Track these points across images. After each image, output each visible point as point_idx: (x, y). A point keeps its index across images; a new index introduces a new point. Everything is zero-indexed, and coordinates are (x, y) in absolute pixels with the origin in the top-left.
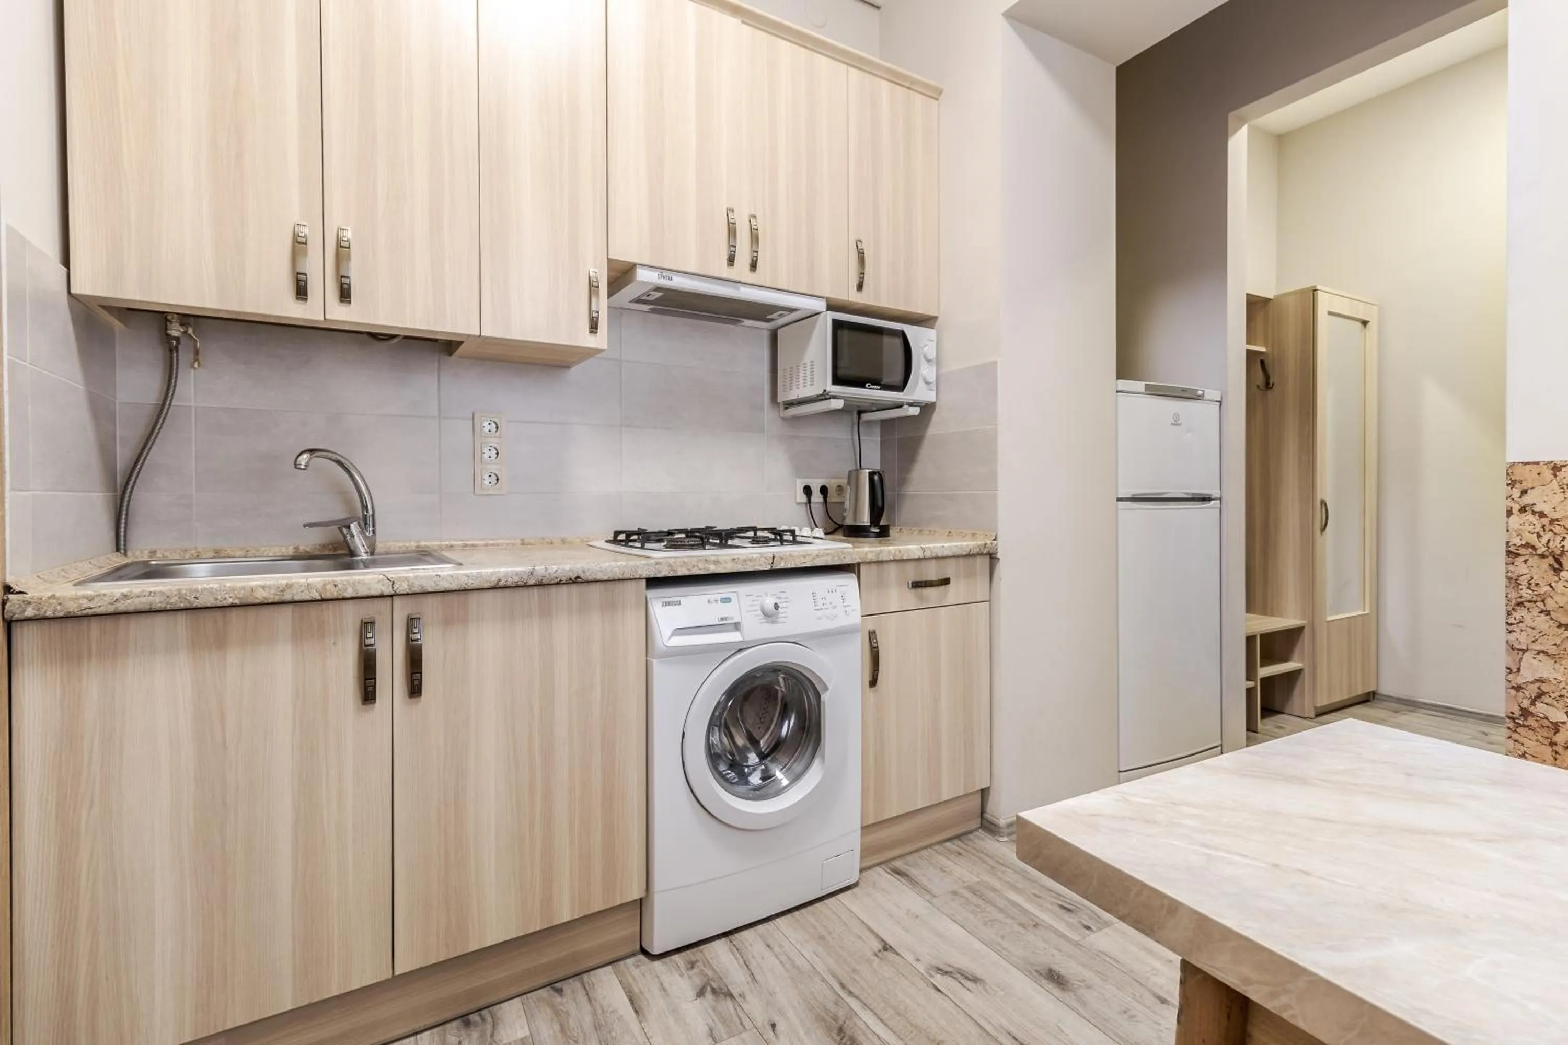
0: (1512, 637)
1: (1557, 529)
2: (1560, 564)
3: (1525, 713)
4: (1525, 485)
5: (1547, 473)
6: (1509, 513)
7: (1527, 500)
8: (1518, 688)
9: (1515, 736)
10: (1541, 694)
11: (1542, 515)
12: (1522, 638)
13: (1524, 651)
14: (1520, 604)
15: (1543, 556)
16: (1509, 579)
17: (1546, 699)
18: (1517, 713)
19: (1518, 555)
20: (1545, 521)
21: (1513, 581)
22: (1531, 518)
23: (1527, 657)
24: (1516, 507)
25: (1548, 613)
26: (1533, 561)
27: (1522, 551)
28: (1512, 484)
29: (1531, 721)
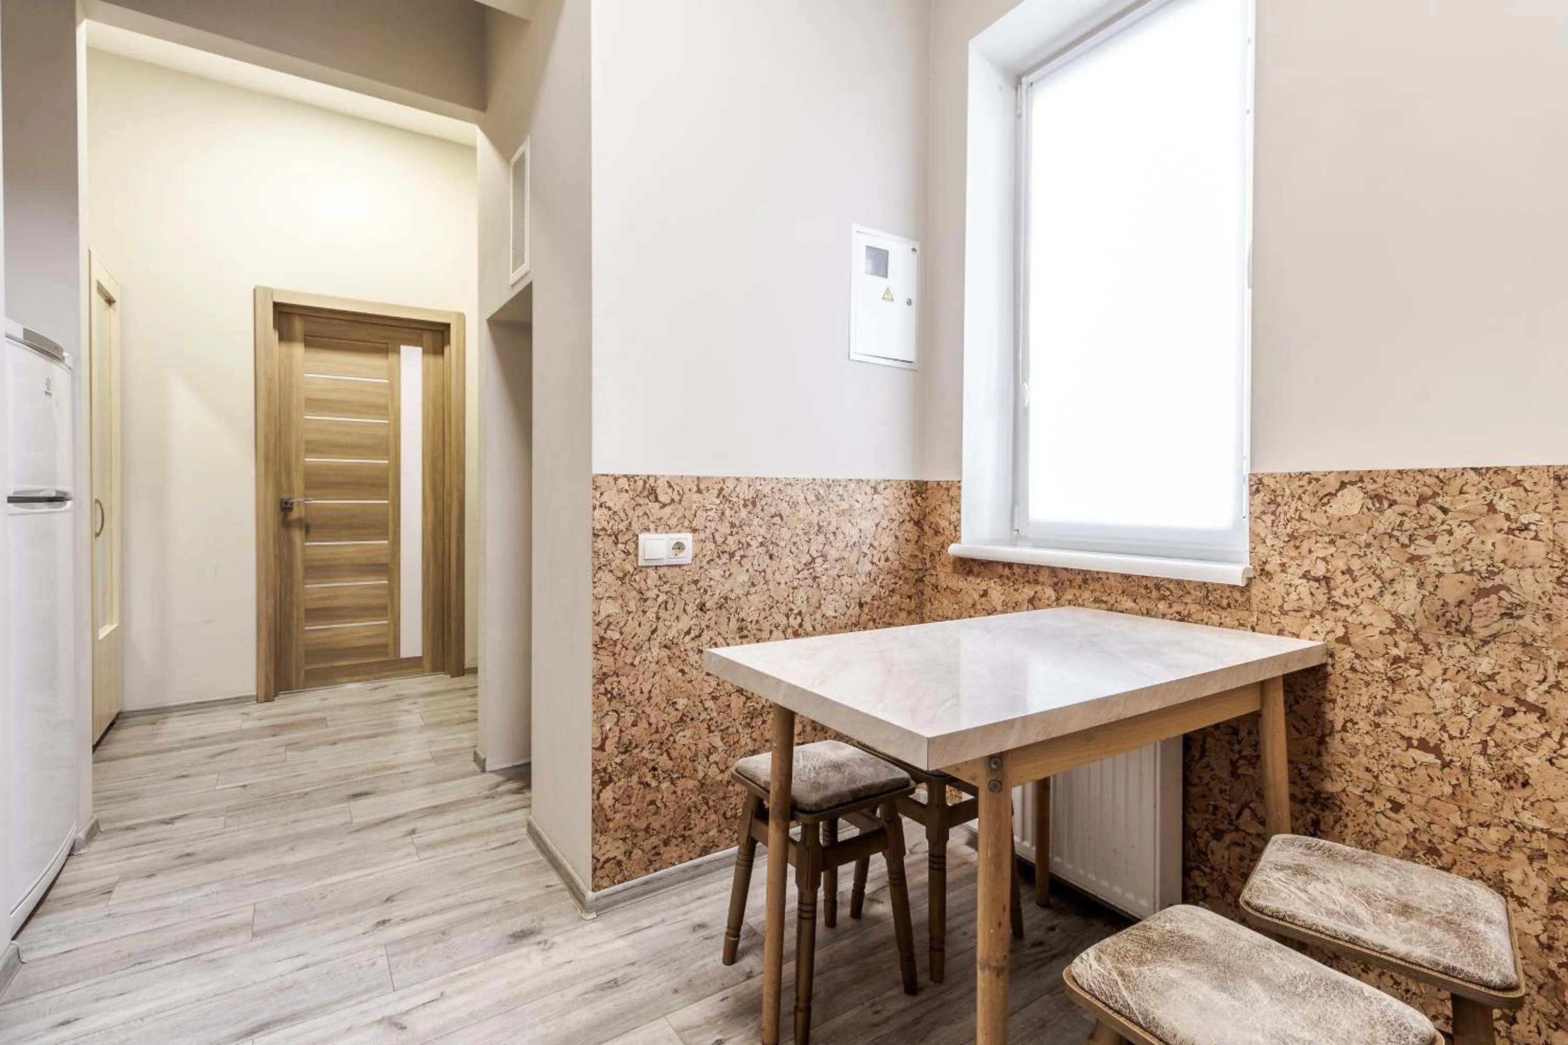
0: (595, 591)
1: (616, 518)
2: (617, 540)
3: (602, 639)
4: (603, 489)
5: (612, 482)
6: (594, 508)
7: (603, 499)
8: (598, 625)
9: (598, 657)
10: (610, 624)
11: (610, 509)
12: (600, 590)
13: (601, 599)
14: (600, 568)
15: (610, 535)
16: (594, 552)
17: (612, 627)
18: (598, 640)
19: (598, 536)
20: (611, 512)
21: (596, 553)
22: (605, 511)
23: (603, 601)
24: (598, 504)
25: (611, 571)
26: (606, 538)
27: (601, 533)
28: (596, 489)
29: (605, 644)
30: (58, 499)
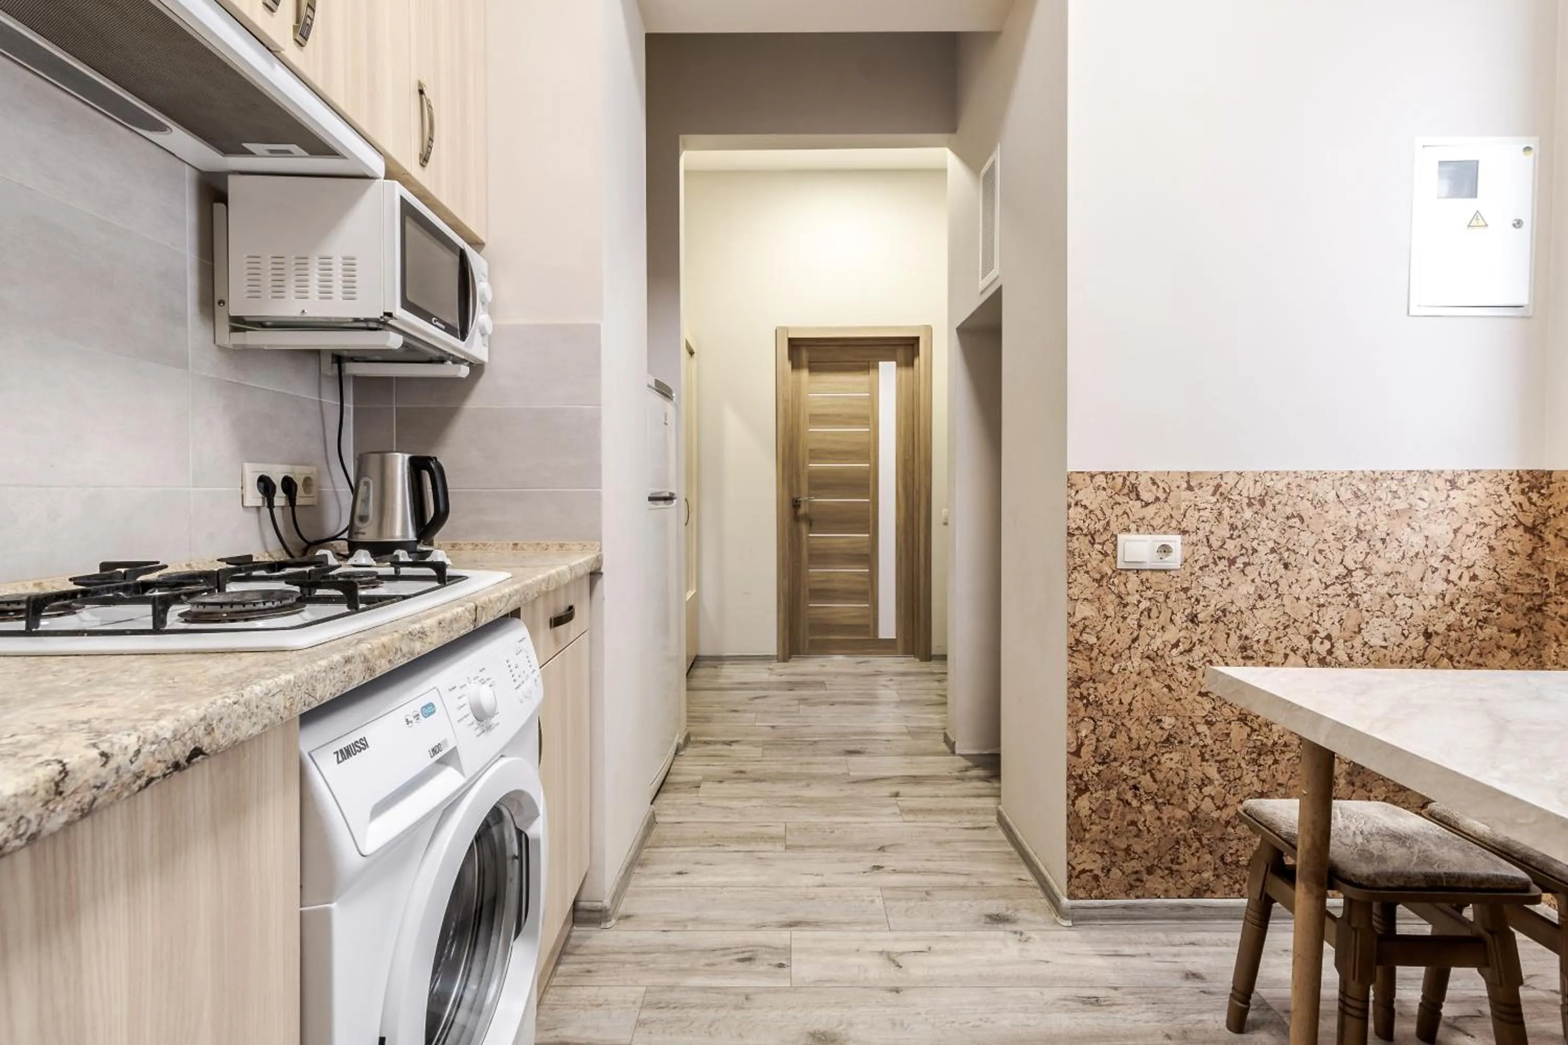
0: (1071, 592)
1: (1093, 517)
2: (1094, 539)
3: (1078, 642)
4: (1078, 487)
5: (1088, 479)
6: (1069, 507)
7: (1079, 497)
8: (1073, 626)
9: (1073, 659)
10: (1085, 627)
11: (1085, 507)
12: (1075, 591)
13: (1077, 600)
14: (1075, 568)
15: (1086, 535)
16: (1069, 551)
17: (1088, 630)
18: (1074, 642)
19: (1074, 535)
20: (1087, 511)
21: (1071, 553)
22: (1080, 510)
23: (1079, 602)
24: (1073, 502)
25: (1087, 572)
26: (1082, 538)
27: (1076, 532)
28: (1071, 486)
29: (1080, 647)
30: (669, 499)
